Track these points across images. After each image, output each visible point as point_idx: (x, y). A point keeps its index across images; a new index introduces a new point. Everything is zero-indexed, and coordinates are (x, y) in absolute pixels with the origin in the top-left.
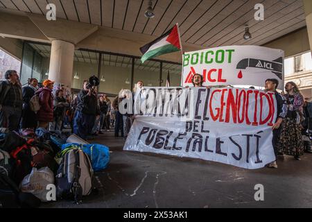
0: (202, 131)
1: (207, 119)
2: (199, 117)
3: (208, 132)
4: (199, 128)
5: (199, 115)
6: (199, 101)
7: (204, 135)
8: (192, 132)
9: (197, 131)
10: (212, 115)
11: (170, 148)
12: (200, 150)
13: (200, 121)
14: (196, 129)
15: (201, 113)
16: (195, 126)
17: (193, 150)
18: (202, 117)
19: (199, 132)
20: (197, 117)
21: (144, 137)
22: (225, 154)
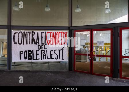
0: (45, 49)
1: (46, 44)
2: (43, 44)
3: (47, 49)
4: (43, 48)
5: (43, 43)
6: (42, 37)
7: (45, 50)
8: (41, 49)
9: (43, 49)
10: (48, 43)
11: (35, 59)
12: (46, 59)
13: (44, 45)
14: (42, 48)
15: (44, 42)
16: (42, 47)
17: (44, 59)
18: (44, 44)
19: (44, 49)
20: (42, 44)
21: (22, 56)
22: (53, 58)
